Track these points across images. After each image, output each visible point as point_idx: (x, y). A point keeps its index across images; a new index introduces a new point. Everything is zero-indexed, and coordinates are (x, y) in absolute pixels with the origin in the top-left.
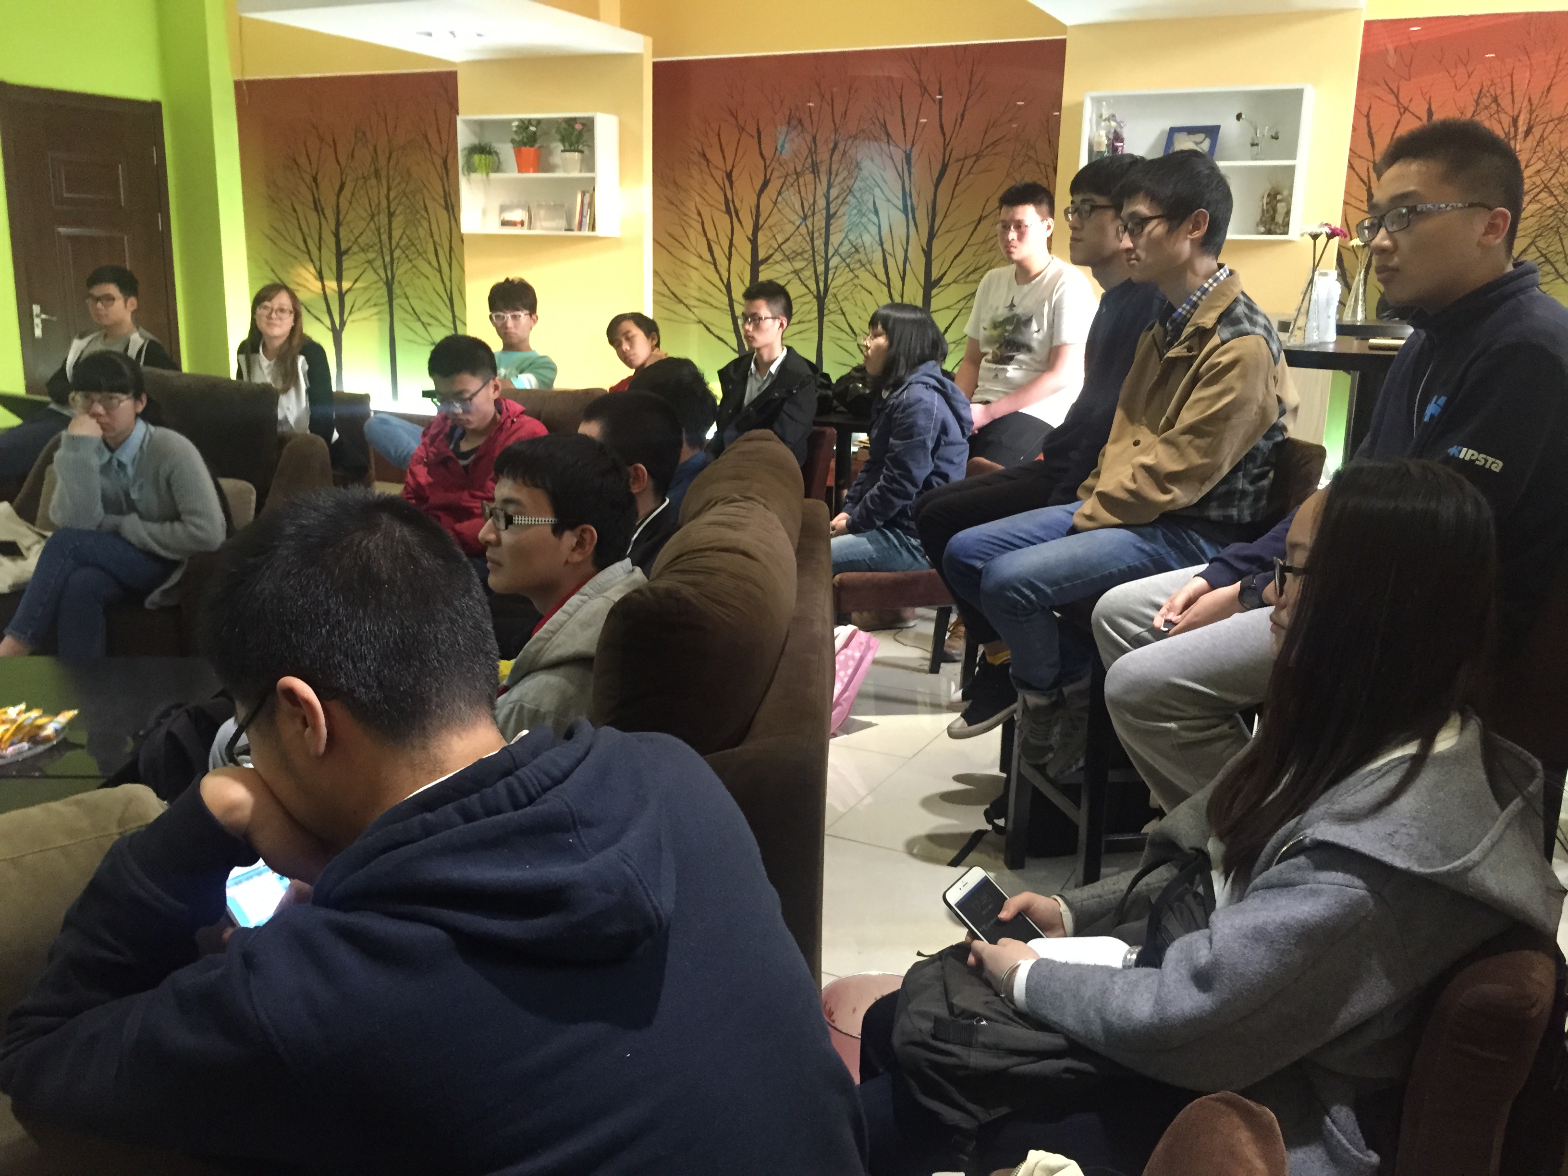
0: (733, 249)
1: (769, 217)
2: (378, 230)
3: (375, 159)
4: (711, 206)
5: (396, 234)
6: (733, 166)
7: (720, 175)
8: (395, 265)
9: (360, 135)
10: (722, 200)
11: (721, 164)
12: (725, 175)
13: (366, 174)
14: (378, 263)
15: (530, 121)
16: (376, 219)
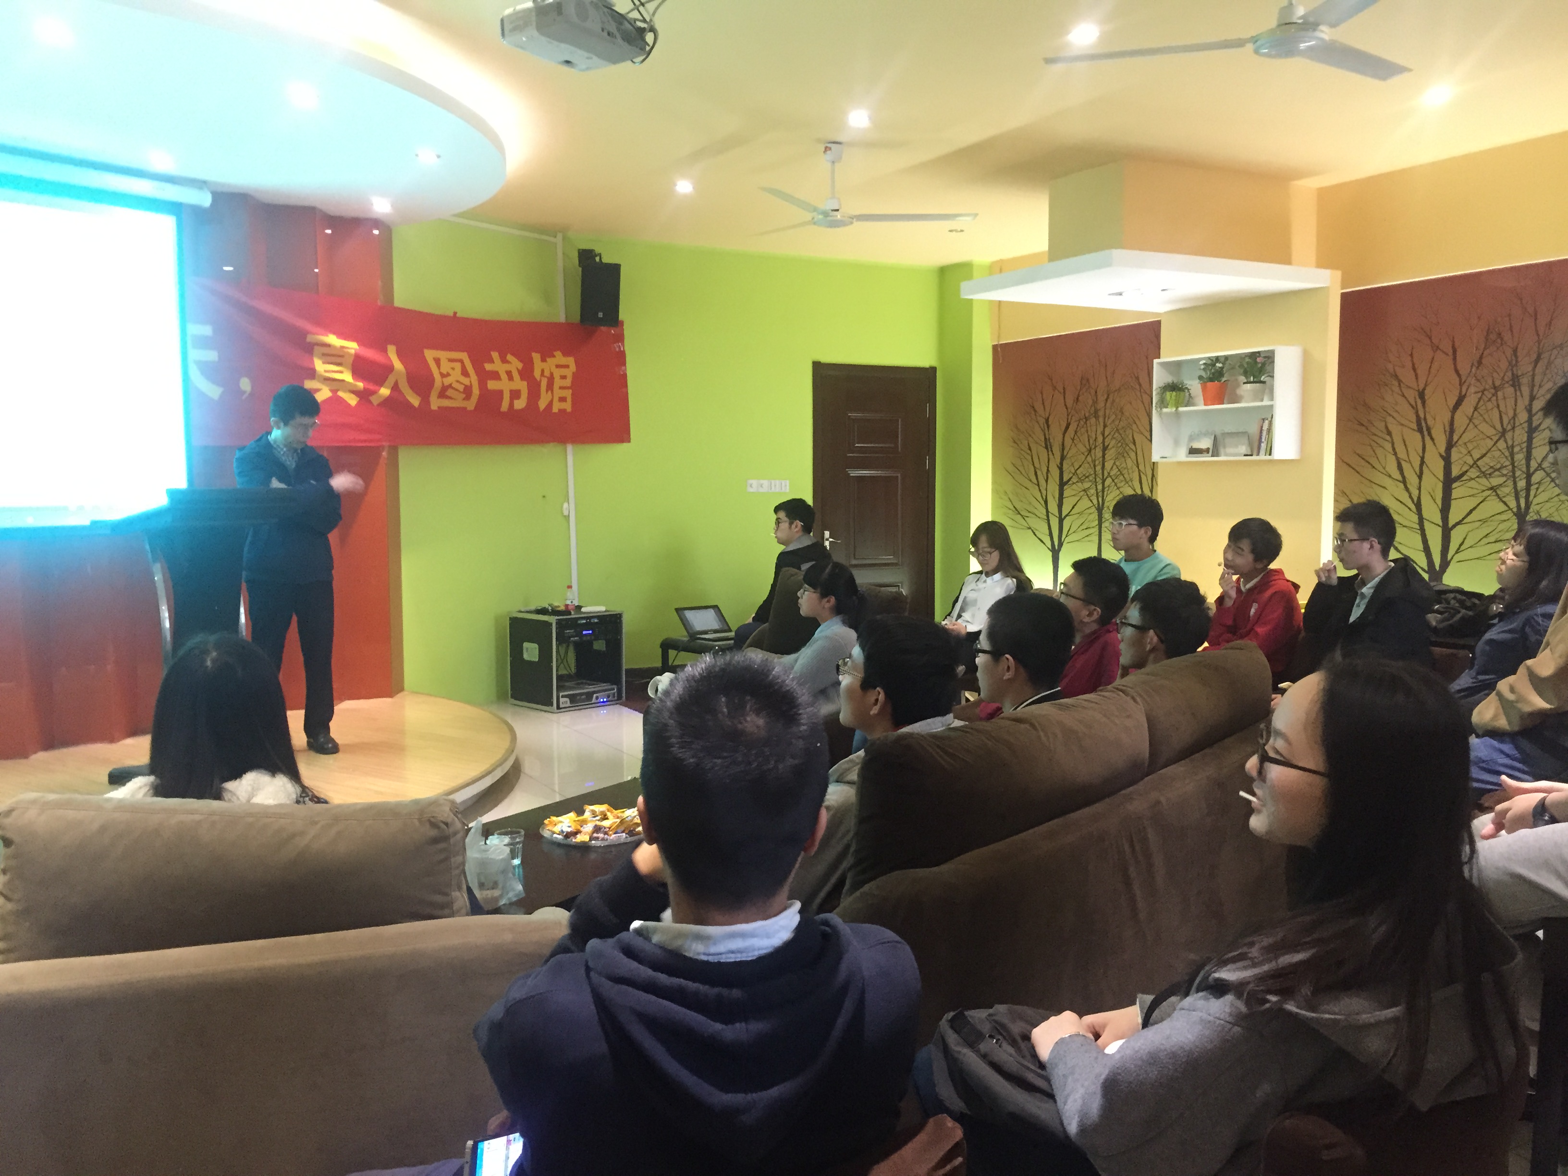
0: (1424, 467)
1: (1464, 432)
2: (1094, 461)
3: (1095, 402)
4: (1402, 425)
5: (1108, 465)
6: (1426, 385)
7: (1412, 395)
8: (1105, 493)
9: (1084, 382)
10: (1414, 419)
11: (1413, 384)
12: (1417, 393)
13: (1087, 415)
14: (1093, 491)
15: (1217, 359)
16: (1093, 451)
